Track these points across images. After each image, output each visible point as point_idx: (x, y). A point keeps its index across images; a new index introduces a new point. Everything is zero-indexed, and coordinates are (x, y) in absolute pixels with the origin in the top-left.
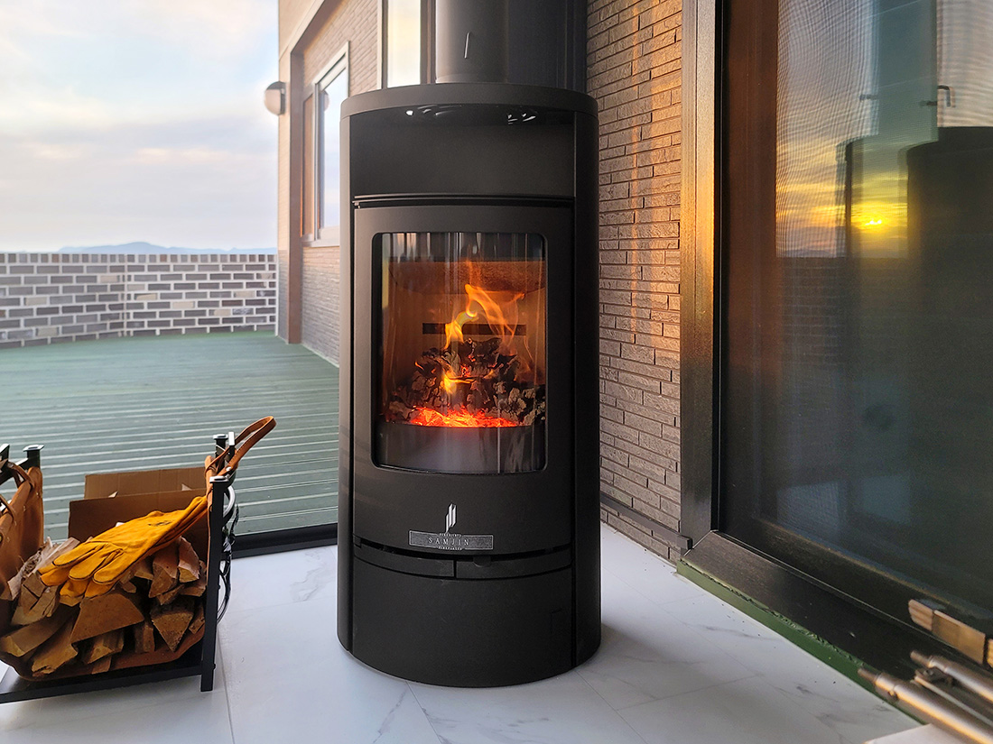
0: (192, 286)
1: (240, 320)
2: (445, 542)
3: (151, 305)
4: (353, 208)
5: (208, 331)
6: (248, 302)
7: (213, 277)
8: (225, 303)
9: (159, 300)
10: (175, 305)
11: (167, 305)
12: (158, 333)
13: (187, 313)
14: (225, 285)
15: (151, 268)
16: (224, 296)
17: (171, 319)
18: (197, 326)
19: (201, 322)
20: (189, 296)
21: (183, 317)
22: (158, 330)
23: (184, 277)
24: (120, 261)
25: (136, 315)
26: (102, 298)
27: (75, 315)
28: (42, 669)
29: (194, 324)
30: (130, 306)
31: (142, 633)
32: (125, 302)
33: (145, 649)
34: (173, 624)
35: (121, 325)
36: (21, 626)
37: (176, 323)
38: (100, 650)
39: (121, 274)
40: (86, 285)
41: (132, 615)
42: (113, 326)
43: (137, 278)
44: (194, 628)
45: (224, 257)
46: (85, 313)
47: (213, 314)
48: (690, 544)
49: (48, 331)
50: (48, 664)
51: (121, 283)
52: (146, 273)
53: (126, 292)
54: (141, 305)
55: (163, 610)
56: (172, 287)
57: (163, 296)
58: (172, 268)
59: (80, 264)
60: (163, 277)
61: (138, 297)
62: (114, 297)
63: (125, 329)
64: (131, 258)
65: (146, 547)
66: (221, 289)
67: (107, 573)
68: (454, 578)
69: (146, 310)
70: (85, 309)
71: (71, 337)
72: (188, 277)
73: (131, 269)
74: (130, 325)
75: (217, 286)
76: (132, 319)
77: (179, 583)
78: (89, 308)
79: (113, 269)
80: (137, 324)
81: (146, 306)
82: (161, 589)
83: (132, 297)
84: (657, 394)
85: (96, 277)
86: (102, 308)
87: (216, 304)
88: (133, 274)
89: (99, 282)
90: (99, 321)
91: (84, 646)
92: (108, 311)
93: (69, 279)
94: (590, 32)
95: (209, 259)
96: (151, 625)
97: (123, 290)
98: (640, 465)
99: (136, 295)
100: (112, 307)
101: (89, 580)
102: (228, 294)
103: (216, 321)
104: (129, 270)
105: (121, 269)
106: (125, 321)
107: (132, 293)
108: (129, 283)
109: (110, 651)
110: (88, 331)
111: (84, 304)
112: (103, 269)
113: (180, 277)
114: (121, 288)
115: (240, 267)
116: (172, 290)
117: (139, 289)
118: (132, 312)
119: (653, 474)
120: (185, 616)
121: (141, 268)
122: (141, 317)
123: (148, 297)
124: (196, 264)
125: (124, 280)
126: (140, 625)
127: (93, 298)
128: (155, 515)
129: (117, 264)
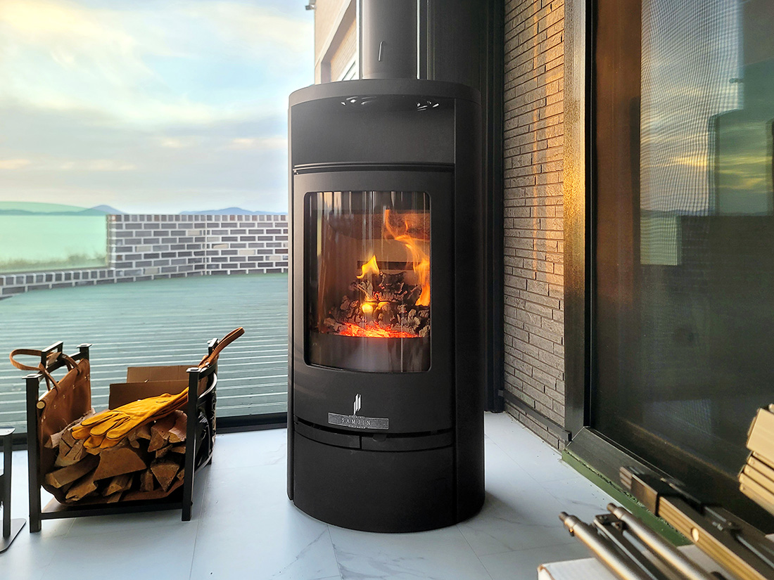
0: (253, 238)
2: (353, 422)
3: (224, 252)
4: (293, 174)
5: (265, 272)
7: (268, 232)
8: (277, 251)
9: (230, 249)
10: (241, 252)
11: (235, 252)
12: (229, 273)
13: (250, 258)
14: (277, 238)
15: (224, 225)
16: (276, 246)
17: (238, 263)
18: (257, 268)
19: (260, 265)
20: (251, 245)
21: (247, 262)
22: (229, 271)
23: (247, 232)
24: (202, 220)
25: (213, 260)
26: (189, 247)
27: (170, 259)
28: (74, 497)
29: (255, 267)
30: (209, 253)
31: (144, 477)
32: (206, 250)
33: (147, 489)
34: (166, 472)
35: (202, 267)
36: (62, 467)
37: (242, 266)
38: (114, 487)
39: (202, 229)
40: (178, 237)
41: (137, 464)
42: (197, 267)
43: (214, 232)
44: (180, 476)
45: (276, 217)
46: (177, 258)
47: (268, 260)
48: (570, 437)
49: (153, 270)
50: (77, 494)
51: (203, 236)
52: (220, 228)
53: (206, 243)
54: (216, 253)
55: (159, 461)
56: (239, 239)
57: (232, 246)
58: (238, 225)
59: (174, 222)
60: (232, 232)
61: (215, 247)
62: (198, 247)
63: (206, 270)
64: (209, 218)
65: (146, 416)
66: (274, 241)
67: (116, 432)
68: (360, 449)
69: (220, 256)
70: (177, 255)
71: (168, 275)
72: (250, 232)
73: (209, 225)
74: (209, 266)
75: (271, 238)
76: (210, 263)
77: (169, 444)
78: (180, 254)
79: (197, 226)
80: (214, 266)
81: (220, 253)
82: (156, 447)
83: (211, 246)
84: (549, 319)
85: (185, 231)
86: (189, 254)
87: (270, 252)
88: (211, 229)
89: (187, 236)
90: (187, 264)
91: (103, 484)
92: (193, 257)
93: (166, 234)
94: (507, 37)
95: (266, 219)
96: (151, 472)
97: (204, 241)
98: (540, 375)
99: (213, 245)
100: (196, 254)
101: (104, 436)
102: (279, 245)
103: (271, 264)
104: (208, 227)
105: (202, 226)
106: (206, 264)
107: (211, 243)
108: (208, 236)
109: (121, 488)
110: (179, 271)
111: (177, 251)
112: (189, 226)
113: (244, 232)
114: (203, 239)
116: (239, 242)
117: (216, 241)
118: (210, 257)
119: (548, 382)
120: (174, 467)
121: (217, 225)
122: (217, 261)
123: (222, 247)
124: (256, 222)
125: (204, 234)
126: (144, 472)
127: (182, 247)
128: (165, 396)
129: (200, 222)
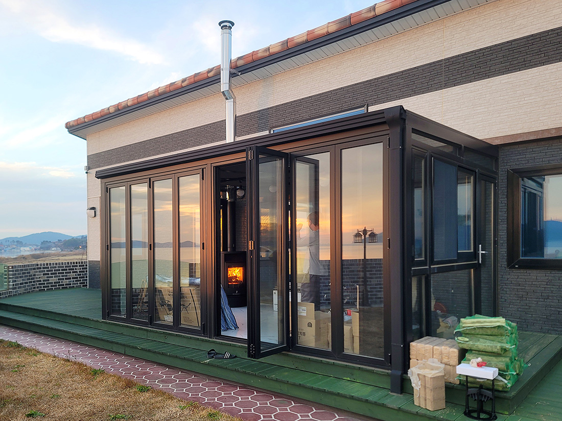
0: (56, 273)
1: (70, 284)
3: (43, 281)
5: (61, 288)
6: (73, 278)
7: (62, 270)
8: (66, 279)
9: (46, 279)
10: (51, 280)
11: (49, 280)
13: (55, 283)
14: (66, 273)
15: (43, 268)
16: (65, 276)
19: (59, 285)
20: (55, 277)
21: (53, 284)
22: (46, 289)
23: (53, 271)
24: (35, 266)
25: (39, 284)
26: (31, 279)
29: (56, 286)
30: (37, 281)
37: (51, 286)
40: (29, 275)
42: (34, 288)
43: (39, 271)
46: (28, 284)
47: (62, 283)
52: (42, 270)
54: (41, 281)
57: (47, 277)
58: (50, 268)
59: (27, 268)
60: (47, 271)
61: (40, 278)
62: (34, 278)
72: (55, 270)
73: (38, 269)
74: (38, 287)
75: (63, 273)
85: (30, 272)
86: (31, 282)
87: (63, 279)
90: (31, 287)
92: (33, 283)
93: (25, 273)
97: (36, 276)
102: (67, 276)
103: (63, 285)
105: (35, 269)
106: (36, 286)
107: (38, 277)
110: (29, 290)
111: (28, 281)
112: (31, 269)
115: (70, 266)
116: (50, 275)
117: (40, 275)
121: (40, 268)
122: (41, 285)
123: (43, 278)
125: (36, 273)
